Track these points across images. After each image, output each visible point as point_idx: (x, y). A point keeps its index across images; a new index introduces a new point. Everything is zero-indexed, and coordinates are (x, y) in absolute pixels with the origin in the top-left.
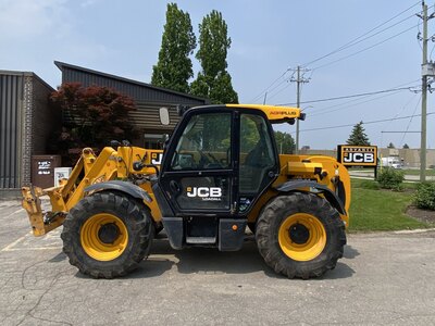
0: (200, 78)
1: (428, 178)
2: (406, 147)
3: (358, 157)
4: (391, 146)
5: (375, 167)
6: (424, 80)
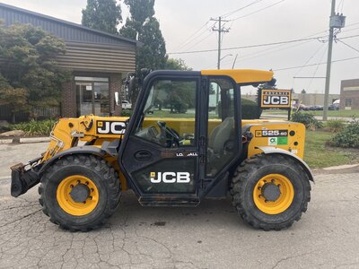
0: (128, 23)
2: (304, 92)
3: (275, 100)
5: (289, 109)
6: (331, 31)
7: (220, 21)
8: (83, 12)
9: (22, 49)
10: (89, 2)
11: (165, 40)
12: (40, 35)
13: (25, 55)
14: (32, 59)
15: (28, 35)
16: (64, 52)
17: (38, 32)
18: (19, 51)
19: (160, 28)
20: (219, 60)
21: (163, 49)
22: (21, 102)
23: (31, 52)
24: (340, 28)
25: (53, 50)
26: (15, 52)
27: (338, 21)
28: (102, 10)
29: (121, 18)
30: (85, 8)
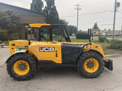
0: (46, 7)
1: (115, 39)
2: (109, 30)
3: (94, 33)
4: (105, 29)
5: (99, 36)
6: (115, 8)
7: (78, 6)
8: (31, 4)
9: (5, 17)
10: (33, 1)
11: (58, 13)
12: (12, 12)
13: (6, 19)
14: (9, 20)
15: (8, 12)
16: (20, 18)
17: (11, 11)
18: (5, 18)
19: (56, 9)
20: (78, 19)
21: (58, 16)
22: (5, 34)
23: (8, 18)
24: (118, 7)
25: (16, 17)
26: (3, 18)
27: (118, 5)
28: (37, 4)
29: (43, 6)
30: (32, 3)
